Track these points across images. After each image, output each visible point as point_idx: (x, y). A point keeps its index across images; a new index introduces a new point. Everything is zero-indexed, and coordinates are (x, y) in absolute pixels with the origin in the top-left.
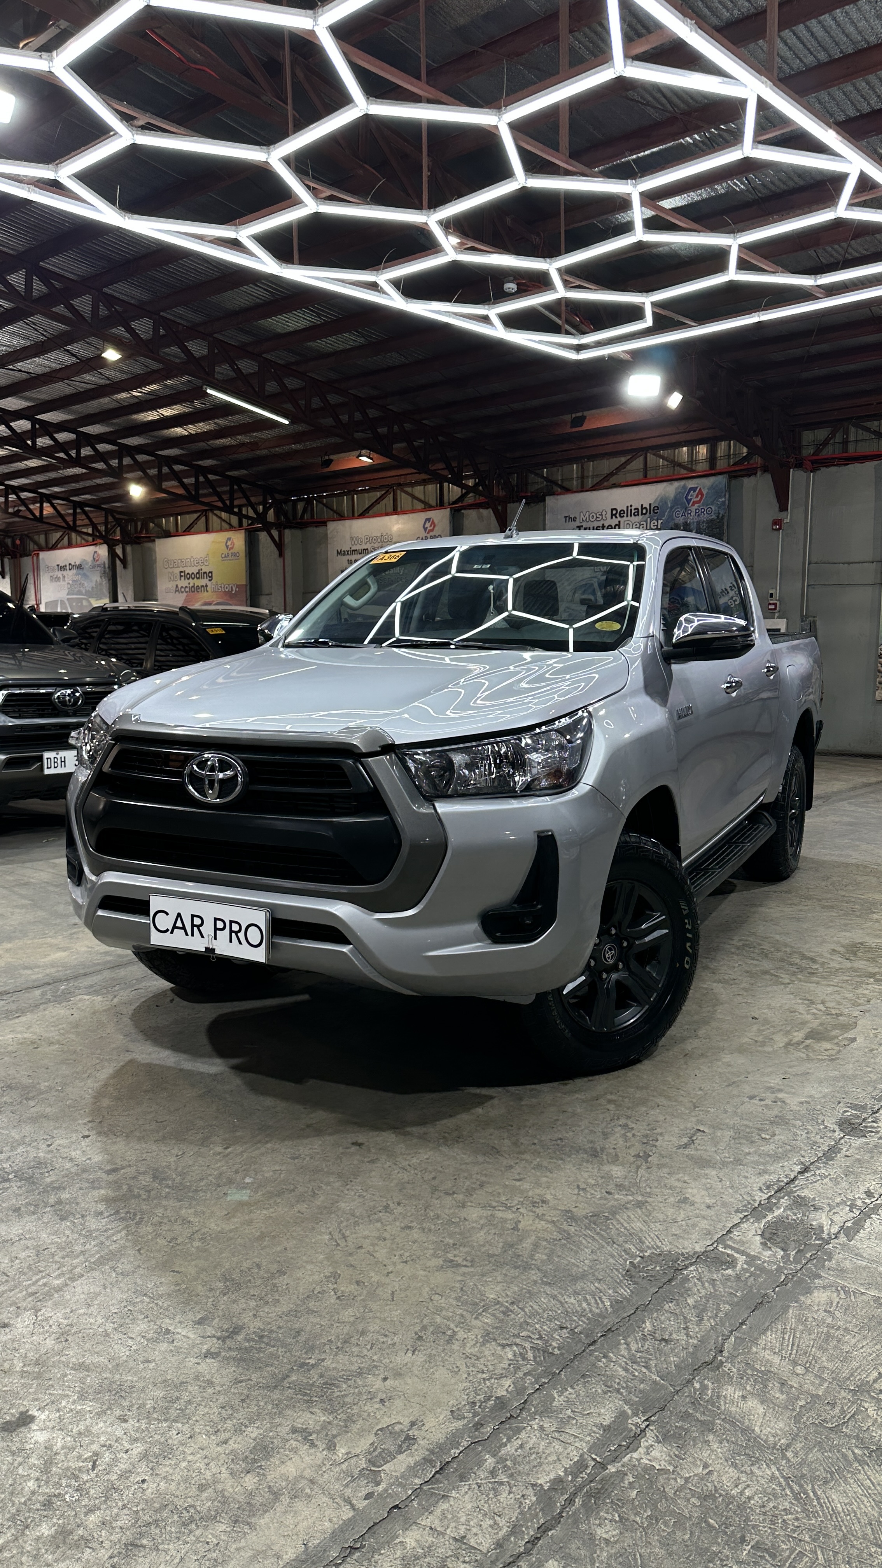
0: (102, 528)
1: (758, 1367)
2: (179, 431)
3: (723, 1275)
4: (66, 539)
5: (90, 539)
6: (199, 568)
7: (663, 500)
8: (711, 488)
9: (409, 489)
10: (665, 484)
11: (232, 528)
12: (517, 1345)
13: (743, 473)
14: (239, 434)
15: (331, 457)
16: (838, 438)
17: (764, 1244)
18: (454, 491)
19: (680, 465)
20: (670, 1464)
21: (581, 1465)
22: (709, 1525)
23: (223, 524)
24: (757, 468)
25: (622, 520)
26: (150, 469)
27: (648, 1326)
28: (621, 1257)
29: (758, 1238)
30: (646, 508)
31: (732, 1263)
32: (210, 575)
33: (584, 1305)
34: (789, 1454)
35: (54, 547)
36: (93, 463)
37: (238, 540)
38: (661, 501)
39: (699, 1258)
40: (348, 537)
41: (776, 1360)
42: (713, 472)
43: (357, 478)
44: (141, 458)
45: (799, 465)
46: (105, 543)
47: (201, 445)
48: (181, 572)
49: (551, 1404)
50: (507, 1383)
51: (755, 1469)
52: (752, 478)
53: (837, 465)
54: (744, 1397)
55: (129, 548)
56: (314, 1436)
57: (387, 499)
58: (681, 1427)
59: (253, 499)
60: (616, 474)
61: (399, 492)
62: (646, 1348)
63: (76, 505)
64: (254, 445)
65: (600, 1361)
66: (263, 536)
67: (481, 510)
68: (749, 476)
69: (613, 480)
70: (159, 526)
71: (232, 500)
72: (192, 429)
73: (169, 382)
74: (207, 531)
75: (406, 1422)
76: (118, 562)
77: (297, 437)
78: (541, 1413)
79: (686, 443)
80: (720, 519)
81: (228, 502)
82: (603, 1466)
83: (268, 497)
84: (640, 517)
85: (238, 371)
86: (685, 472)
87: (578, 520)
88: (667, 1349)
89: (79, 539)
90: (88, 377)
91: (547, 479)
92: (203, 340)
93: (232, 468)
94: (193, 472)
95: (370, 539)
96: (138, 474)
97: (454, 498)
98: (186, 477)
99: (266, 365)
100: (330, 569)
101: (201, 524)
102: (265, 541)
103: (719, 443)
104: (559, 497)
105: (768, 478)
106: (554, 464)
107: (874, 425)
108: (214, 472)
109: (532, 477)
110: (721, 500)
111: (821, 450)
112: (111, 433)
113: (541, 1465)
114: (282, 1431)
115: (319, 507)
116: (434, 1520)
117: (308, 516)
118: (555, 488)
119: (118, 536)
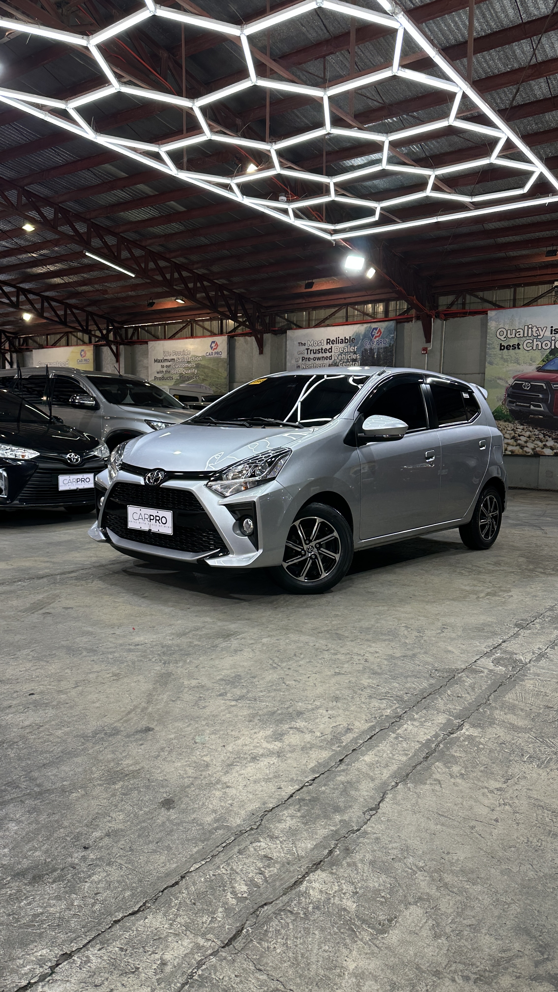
1: (508, 704)
2: (57, 280)
3: (479, 676)
7: (358, 334)
8: (386, 328)
9: (201, 323)
10: (359, 325)
11: (84, 343)
12: (386, 699)
13: (405, 320)
14: (97, 284)
15: (154, 301)
16: (460, 301)
17: (494, 666)
18: (231, 325)
19: (368, 315)
20: (479, 734)
21: (436, 736)
22: (505, 751)
23: (79, 341)
24: (413, 317)
25: (333, 346)
26: (36, 304)
27: (449, 692)
29: (492, 663)
30: (347, 339)
33: (414, 686)
34: (534, 730)
36: (2, 298)
37: (89, 351)
38: (356, 335)
39: (465, 670)
40: (161, 351)
41: (516, 702)
42: (387, 319)
43: (168, 315)
44: (31, 297)
45: (438, 316)
47: (71, 290)
49: (413, 717)
51: (519, 735)
52: (410, 323)
53: (459, 317)
54: (505, 714)
56: (302, 730)
57: (187, 329)
58: (480, 723)
59: (100, 326)
60: (329, 318)
61: (194, 325)
62: (451, 699)
64: (105, 292)
65: (431, 703)
67: (247, 337)
68: (408, 322)
69: (327, 322)
70: (35, 341)
71: (87, 326)
72: (66, 279)
73: (56, 249)
74: (68, 345)
75: (345, 724)
76: (7, 364)
77: (134, 287)
78: (410, 720)
79: (371, 302)
80: (391, 346)
81: (84, 327)
82: (448, 735)
83: (110, 325)
84: (344, 344)
85: (105, 243)
86: (369, 318)
87: (306, 345)
88: (462, 699)
91: (287, 320)
92: (85, 222)
93: (89, 305)
94: (63, 307)
95: (176, 353)
96: (28, 307)
97: (229, 330)
98: (59, 310)
99: (122, 240)
100: (149, 369)
101: (64, 340)
102: (107, 353)
103: (390, 303)
104: (295, 331)
105: (420, 323)
106: (292, 311)
107: (481, 294)
108: (77, 308)
109: (278, 319)
110: (392, 336)
111: (450, 308)
112: (12, 280)
113: (418, 735)
114: (286, 728)
115: (143, 332)
116: (374, 752)
117: (136, 337)
118: (292, 325)
119: (7, 347)
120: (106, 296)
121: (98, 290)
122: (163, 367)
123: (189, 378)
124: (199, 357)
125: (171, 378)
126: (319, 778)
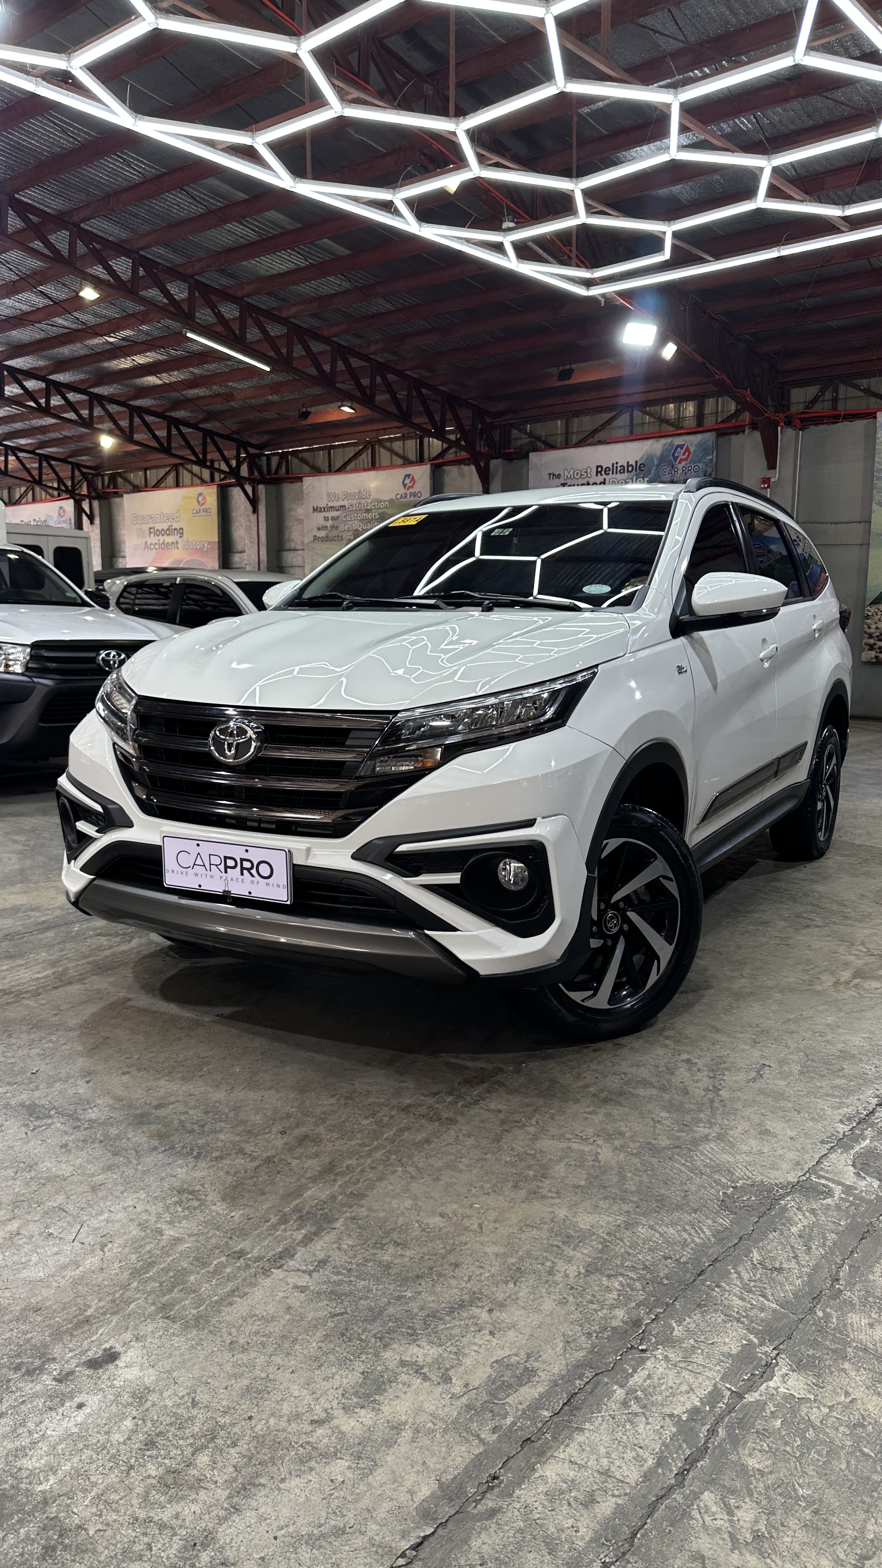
0: (69, 483)
1: (878, 1294)
2: (152, 380)
3: (822, 1205)
4: (30, 494)
5: (56, 493)
6: (169, 524)
7: (650, 457)
8: (699, 445)
9: (388, 444)
10: (651, 441)
11: (203, 482)
12: (621, 1275)
13: (731, 430)
14: (215, 384)
15: (309, 410)
16: (828, 395)
17: (858, 1175)
18: (436, 446)
19: (668, 422)
20: (810, 1392)
21: (714, 1396)
23: (194, 478)
24: (745, 425)
25: (607, 478)
26: (120, 420)
27: (756, 1255)
28: (713, 1187)
29: (851, 1168)
30: (632, 465)
31: (830, 1193)
32: (180, 532)
33: (686, 1236)
35: (18, 502)
36: (63, 413)
37: (210, 494)
38: (647, 457)
39: (794, 1188)
40: (324, 493)
42: (701, 429)
44: (113, 408)
45: (789, 423)
46: (72, 497)
47: (175, 395)
48: (150, 528)
49: (671, 1333)
50: (620, 1313)
52: (741, 436)
53: (826, 423)
54: (871, 1325)
55: (96, 504)
56: (425, 1370)
57: (365, 454)
58: (813, 1356)
59: (225, 453)
60: (600, 430)
61: (377, 447)
62: (758, 1276)
63: (43, 458)
64: (229, 397)
65: (713, 1290)
66: (236, 492)
67: (462, 466)
68: (738, 433)
69: (597, 437)
70: (127, 480)
71: (205, 453)
72: (166, 378)
73: (145, 328)
74: (177, 485)
75: (522, 1353)
76: (85, 518)
77: (275, 388)
78: (664, 1344)
79: (673, 400)
81: (201, 456)
82: (740, 1396)
83: (242, 450)
84: (626, 475)
85: (219, 315)
86: (672, 429)
87: (562, 477)
88: (782, 1278)
89: (43, 493)
90: (59, 321)
91: (530, 435)
92: (184, 281)
93: (206, 420)
94: (165, 424)
95: (347, 496)
96: (109, 425)
97: (433, 455)
98: (158, 429)
99: (248, 310)
100: (305, 526)
101: (171, 479)
102: (238, 497)
103: (706, 400)
104: (543, 453)
105: (757, 435)
106: (539, 421)
107: (864, 383)
108: (187, 424)
109: (515, 433)
110: (708, 458)
111: (810, 408)
112: (83, 381)
113: (673, 1395)
114: (392, 1365)
115: (294, 462)
116: (571, 1451)
117: (283, 470)
118: (540, 444)
119: (84, 491)
120: (233, 404)
121: (218, 395)
122: (326, 519)
124: (385, 501)
125: (339, 537)
126: (431, 1539)
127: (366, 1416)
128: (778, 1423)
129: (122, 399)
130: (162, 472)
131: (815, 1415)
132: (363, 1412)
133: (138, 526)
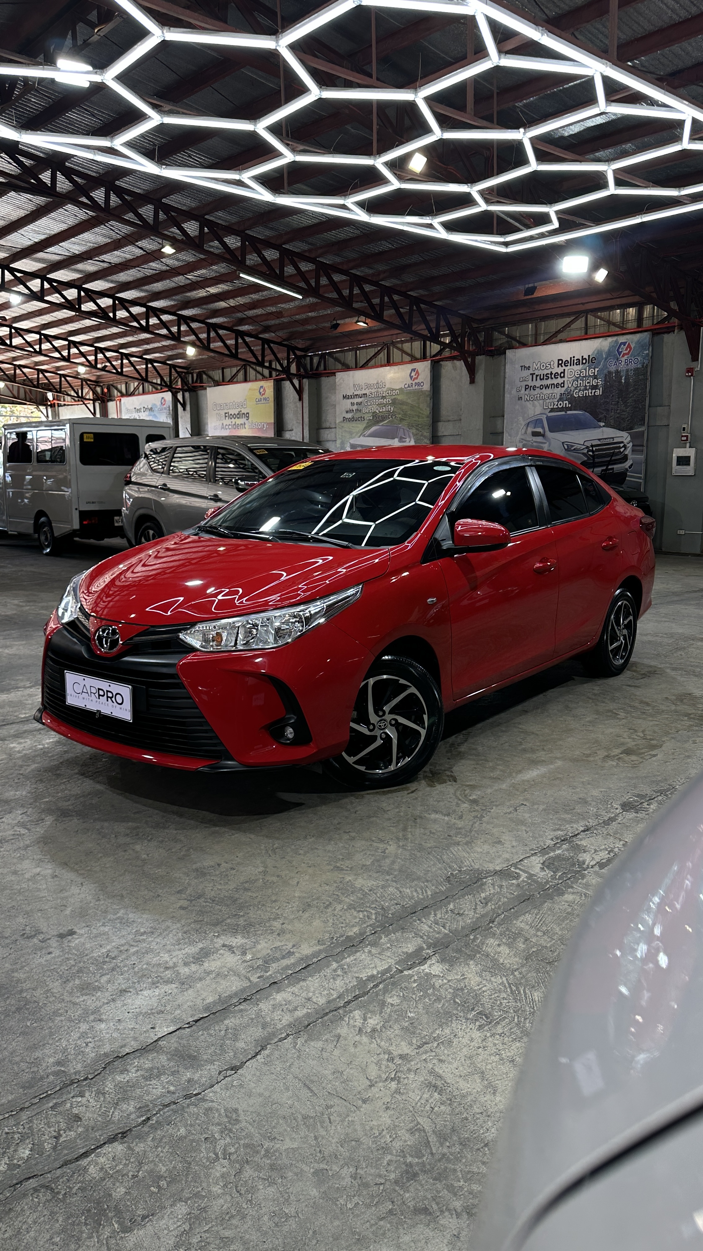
0: (168, 380)
1: (513, 930)
2: (222, 304)
3: (508, 883)
4: (141, 388)
5: (159, 387)
6: (239, 410)
7: (599, 352)
8: (638, 342)
9: (399, 345)
10: (601, 339)
11: (264, 378)
12: (366, 911)
13: (664, 330)
14: (268, 306)
15: (339, 322)
17: (542, 869)
18: (436, 348)
19: (614, 324)
20: (442, 972)
21: (387, 970)
22: (455, 1001)
23: (258, 375)
24: (674, 327)
25: (566, 368)
26: (202, 333)
27: (451, 906)
28: (446, 870)
29: (540, 865)
30: (585, 359)
31: (518, 878)
32: (247, 416)
33: (415, 894)
34: (516, 973)
35: (132, 394)
36: (158, 329)
37: (269, 386)
38: (598, 353)
39: (496, 873)
40: (352, 385)
41: (527, 927)
42: (640, 329)
43: (360, 338)
44: (194, 325)
46: (169, 391)
47: (239, 315)
48: (226, 413)
49: (379, 940)
50: (356, 929)
51: (493, 979)
52: (671, 334)
54: (499, 945)
55: (187, 395)
56: (235, 949)
57: (382, 353)
58: (455, 956)
59: (279, 356)
60: (562, 331)
61: (391, 348)
62: (447, 916)
63: (148, 361)
64: (279, 314)
65: (415, 922)
66: (287, 385)
67: (455, 361)
68: (668, 333)
69: (560, 337)
70: (209, 377)
71: (263, 356)
72: (232, 302)
73: (214, 267)
74: (246, 380)
75: (290, 945)
76: (179, 406)
77: (312, 307)
78: (372, 945)
79: (620, 307)
80: (645, 367)
81: (260, 358)
82: (402, 972)
83: (291, 353)
84: (581, 366)
85: (263, 258)
86: (617, 329)
87: (531, 369)
88: (460, 918)
89: (150, 387)
90: (153, 265)
91: (508, 336)
92: (237, 235)
93: (263, 331)
94: (234, 335)
95: (368, 386)
96: (192, 338)
97: (434, 353)
98: (228, 340)
99: (286, 254)
100: (337, 409)
102: (289, 389)
103: (645, 307)
104: (517, 350)
105: (683, 335)
106: (514, 324)
108: (250, 335)
109: (496, 335)
110: (645, 352)
112: (172, 307)
113: (364, 968)
114: (217, 945)
115: (330, 361)
116: (295, 989)
117: (322, 367)
118: (514, 343)
119: (179, 385)
120: (282, 319)
121: (271, 313)
122: (353, 404)
123: (383, 419)
124: (396, 390)
125: (362, 419)
126: (206, 1019)
127: (194, 967)
128: (416, 985)
129: (201, 318)
130: (234, 370)
131: (438, 983)
132: (193, 965)
133: (217, 411)
